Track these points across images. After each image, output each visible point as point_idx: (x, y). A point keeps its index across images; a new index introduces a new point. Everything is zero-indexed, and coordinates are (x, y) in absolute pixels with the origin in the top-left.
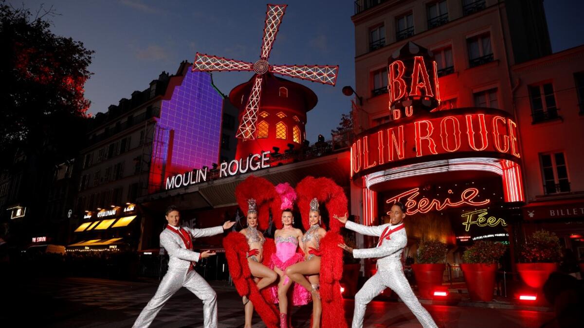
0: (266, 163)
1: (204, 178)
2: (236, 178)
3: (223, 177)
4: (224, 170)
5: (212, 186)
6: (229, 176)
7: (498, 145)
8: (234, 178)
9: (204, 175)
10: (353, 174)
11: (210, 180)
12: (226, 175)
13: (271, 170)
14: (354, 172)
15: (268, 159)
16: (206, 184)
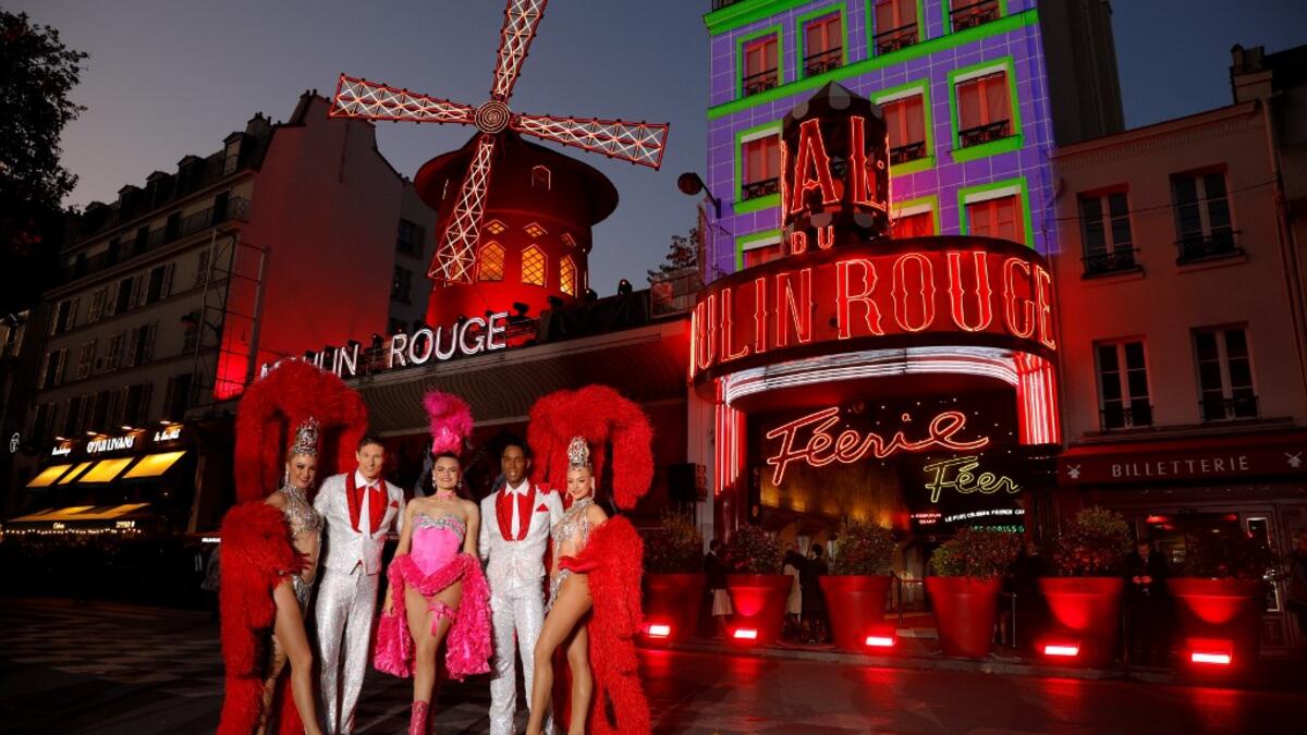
0: (497, 337)
1: (352, 368)
2: (427, 372)
3: (397, 367)
4: (398, 351)
5: (370, 389)
6: (411, 365)
7: (1012, 321)
8: (421, 370)
9: (352, 360)
10: (695, 372)
11: (364, 374)
12: (403, 363)
13: (509, 355)
14: (698, 368)
15: (502, 329)
16: (355, 382)
